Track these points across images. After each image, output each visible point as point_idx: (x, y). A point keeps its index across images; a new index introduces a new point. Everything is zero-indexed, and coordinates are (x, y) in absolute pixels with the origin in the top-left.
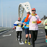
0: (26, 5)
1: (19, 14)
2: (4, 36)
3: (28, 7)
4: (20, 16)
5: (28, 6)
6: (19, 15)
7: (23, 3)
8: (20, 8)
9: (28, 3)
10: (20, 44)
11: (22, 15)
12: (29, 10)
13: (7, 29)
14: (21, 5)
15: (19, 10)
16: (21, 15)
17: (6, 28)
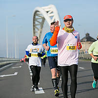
0: (47, 12)
1: (34, 29)
2: (2, 76)
4: (36, 34)
5: (52, 12)
6: (34, 33)
9: (52, 8)
10: (36, 93)
11: (41, 32)
13: (8, 62)
14: (38, 11)
15: (34, 23)
16: (39, 32)
17: (6, 59)
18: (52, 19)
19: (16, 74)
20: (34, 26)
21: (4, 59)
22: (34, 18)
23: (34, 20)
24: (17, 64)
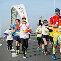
0: (19, 8)
1: (11, 19)
3: (23, 11)
4: (13, 21)
5: (22, 9)
7: (17, 6)
8: (13, 11)
9: (22, 6)
10: (13, 56)
12: (23, 14)
14: (14, 8)
15: (11, 15)
19: (1, 45)
20: (11, 17)
22: (11, 12)
23: (11, 13)
24: (2, 39)
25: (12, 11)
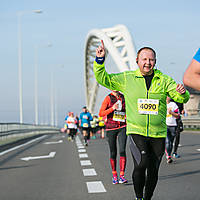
0: (112, 39)
2: (27, 159)
3: (123, 46)
4: (91, 79)
5: (121, 39)
6: (87, 78)
9: (122, 31)
10: (90, 191)
12: (125, 55)
13: (38, 133)
14: (95, 37)
15: (87, 59)
17: (34, 127)
18: (120, 51)
19: (52, 154)
20: (87, 64)
21: (30, 127)
22: (87, 49)
23: (87, 54)
25: (88, 45)
